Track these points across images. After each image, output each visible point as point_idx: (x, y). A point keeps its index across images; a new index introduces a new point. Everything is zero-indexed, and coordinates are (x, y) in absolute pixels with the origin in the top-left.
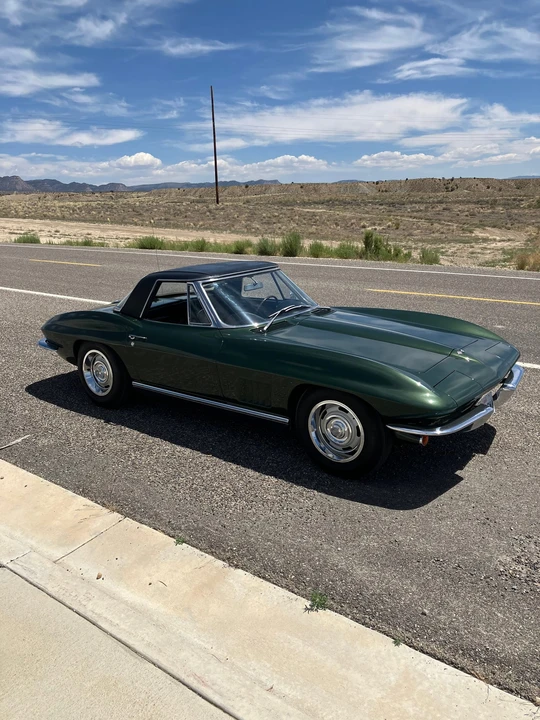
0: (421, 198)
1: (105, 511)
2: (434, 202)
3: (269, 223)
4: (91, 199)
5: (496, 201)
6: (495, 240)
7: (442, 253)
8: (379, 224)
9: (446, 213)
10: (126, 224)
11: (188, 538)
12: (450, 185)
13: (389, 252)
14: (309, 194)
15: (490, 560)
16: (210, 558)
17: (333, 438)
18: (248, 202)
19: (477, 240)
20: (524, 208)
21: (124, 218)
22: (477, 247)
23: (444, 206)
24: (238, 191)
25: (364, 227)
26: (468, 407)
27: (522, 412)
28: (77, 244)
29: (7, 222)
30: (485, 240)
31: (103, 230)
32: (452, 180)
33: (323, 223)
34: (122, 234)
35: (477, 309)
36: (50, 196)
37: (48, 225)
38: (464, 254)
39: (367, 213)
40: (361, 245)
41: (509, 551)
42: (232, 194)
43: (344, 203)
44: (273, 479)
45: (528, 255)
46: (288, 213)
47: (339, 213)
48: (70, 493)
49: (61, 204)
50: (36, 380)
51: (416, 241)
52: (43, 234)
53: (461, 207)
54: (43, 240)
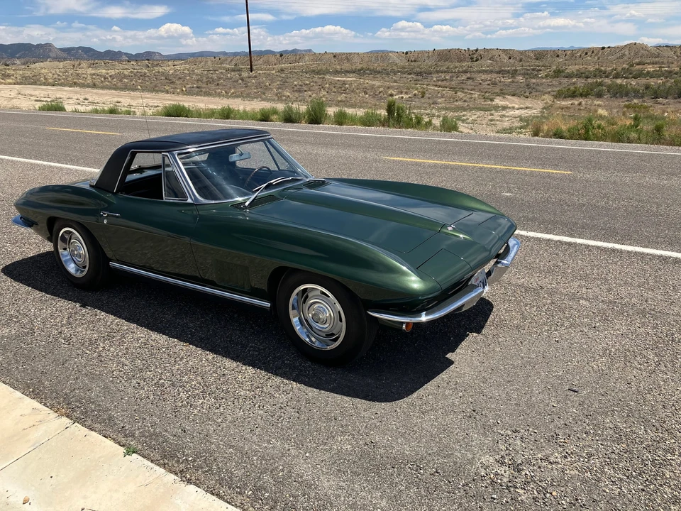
0: (448, 68)
1: (53, 415)
2: (459, 72)
3: (300, 91)
4: (126, 67)
5: (516, 71)
6: (513, 108)
7: (463, 121)
8: (406, 93)
9: (470, 81)
10: (157, 92)
11: (140, 447)
12: (474, 56)
13: (411, 119)
14: (342, 63)
15: (471, 462)
16: (161, 471)
17: (313, 324)
18: (282, 70)
19: (497, 108)
20: (542, 78)
21: (156, 86)
22: (496, 115)
23: (468, 75)
24: (273, 59)
25: (392, 95)
26: (461, 286)
27: (522, 286)
28: (104, 112)
29: (35, 90)
30: (504, 108)
31: (133, 98)
32: (477, 50)
33: (352, 91)
34: (152, 102)
35: (488, 176)
36: (84, 64)
37: (76, 92)
38: (484, 122)
39: (395, 81)
40: (384, 113)
41: (493, 450)
42: (268, 63)
43: (375, 73)
44: (251, 370)
45: (543, 122)
46: (320, 82)
47: (369, 82)
48: (18, 394)
49: (93, 72)
50: (17, 259)
51: (439, 109)
52: (71, 101)
53: (484, 77)
54: (69, 108)
